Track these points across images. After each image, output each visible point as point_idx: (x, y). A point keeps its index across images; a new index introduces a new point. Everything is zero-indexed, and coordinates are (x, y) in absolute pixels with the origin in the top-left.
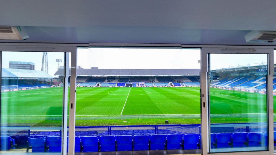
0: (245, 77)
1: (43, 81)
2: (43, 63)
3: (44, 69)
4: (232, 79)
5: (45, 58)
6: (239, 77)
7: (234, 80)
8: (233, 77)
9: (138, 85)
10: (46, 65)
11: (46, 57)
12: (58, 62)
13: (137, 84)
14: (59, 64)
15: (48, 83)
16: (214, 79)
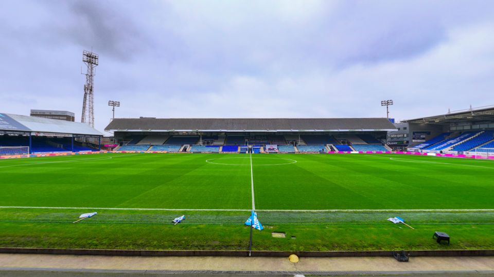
0: (485, 131)
1: (85, 141)
2: (84, 108)
3: (87, 119)
4: (457, 138)
5: (88, 98)
6: (472, 132)
7: (461, 140)
8: (456, 132)
9: (265, 149)
10: (90, 111)
11: (90, 96)
12: (113, 107)
13: (262, 148)
14: (113, 110)
15: (93, 145)
16: (414, 139)
